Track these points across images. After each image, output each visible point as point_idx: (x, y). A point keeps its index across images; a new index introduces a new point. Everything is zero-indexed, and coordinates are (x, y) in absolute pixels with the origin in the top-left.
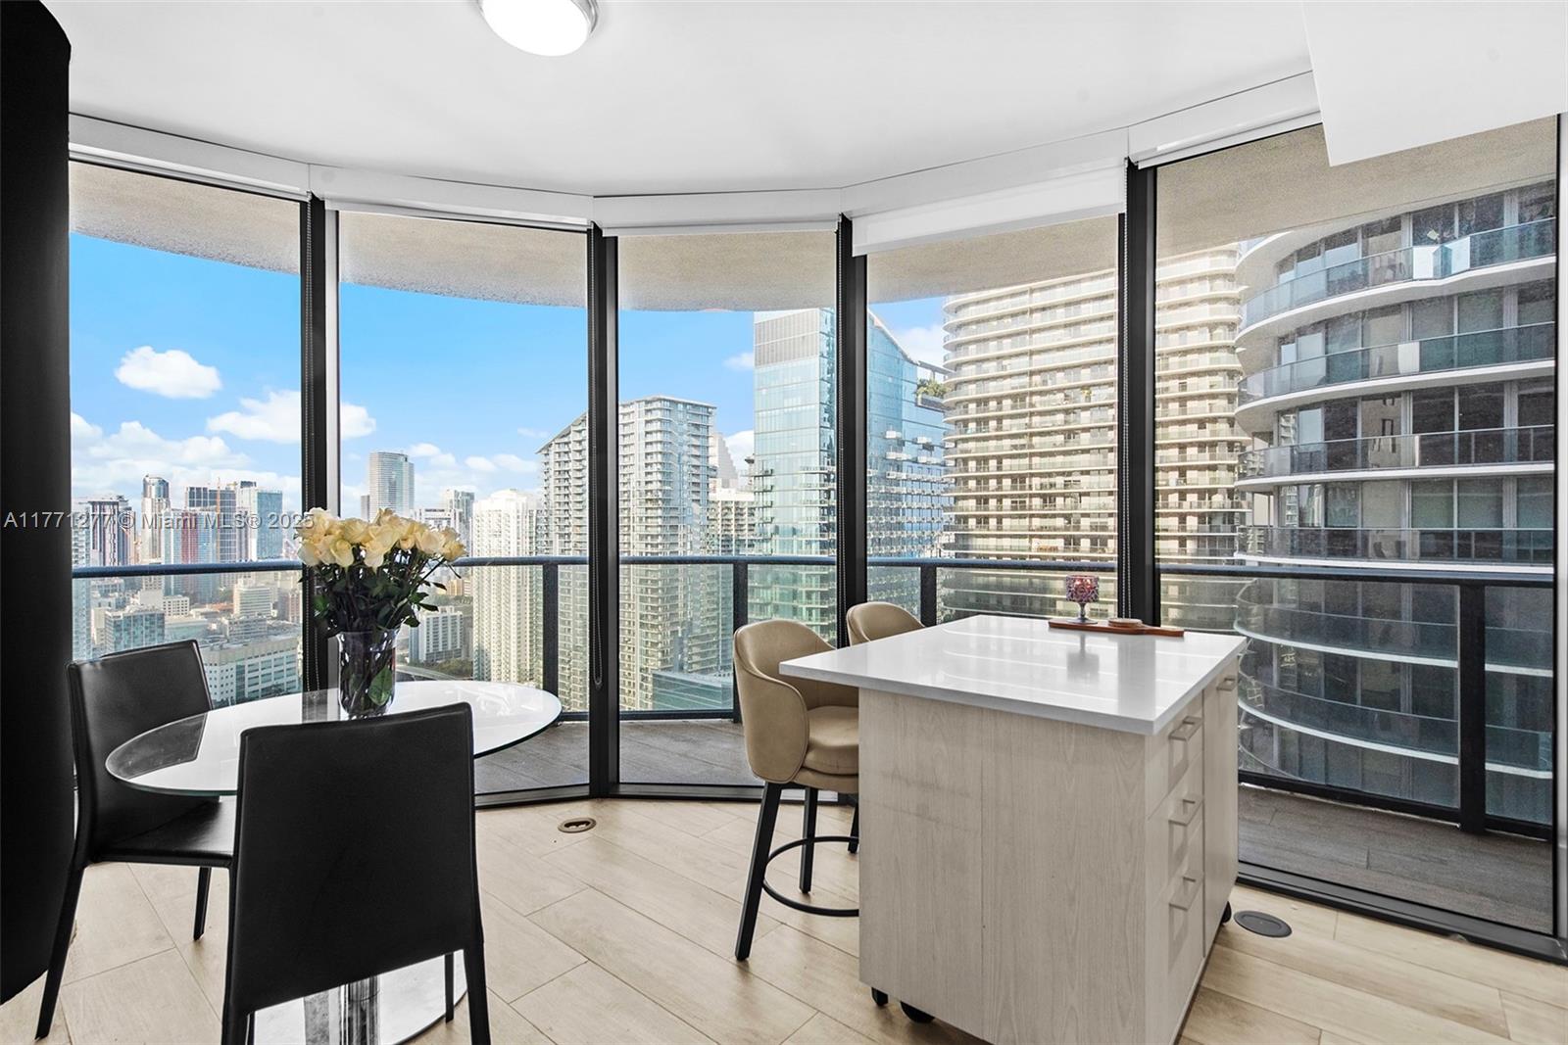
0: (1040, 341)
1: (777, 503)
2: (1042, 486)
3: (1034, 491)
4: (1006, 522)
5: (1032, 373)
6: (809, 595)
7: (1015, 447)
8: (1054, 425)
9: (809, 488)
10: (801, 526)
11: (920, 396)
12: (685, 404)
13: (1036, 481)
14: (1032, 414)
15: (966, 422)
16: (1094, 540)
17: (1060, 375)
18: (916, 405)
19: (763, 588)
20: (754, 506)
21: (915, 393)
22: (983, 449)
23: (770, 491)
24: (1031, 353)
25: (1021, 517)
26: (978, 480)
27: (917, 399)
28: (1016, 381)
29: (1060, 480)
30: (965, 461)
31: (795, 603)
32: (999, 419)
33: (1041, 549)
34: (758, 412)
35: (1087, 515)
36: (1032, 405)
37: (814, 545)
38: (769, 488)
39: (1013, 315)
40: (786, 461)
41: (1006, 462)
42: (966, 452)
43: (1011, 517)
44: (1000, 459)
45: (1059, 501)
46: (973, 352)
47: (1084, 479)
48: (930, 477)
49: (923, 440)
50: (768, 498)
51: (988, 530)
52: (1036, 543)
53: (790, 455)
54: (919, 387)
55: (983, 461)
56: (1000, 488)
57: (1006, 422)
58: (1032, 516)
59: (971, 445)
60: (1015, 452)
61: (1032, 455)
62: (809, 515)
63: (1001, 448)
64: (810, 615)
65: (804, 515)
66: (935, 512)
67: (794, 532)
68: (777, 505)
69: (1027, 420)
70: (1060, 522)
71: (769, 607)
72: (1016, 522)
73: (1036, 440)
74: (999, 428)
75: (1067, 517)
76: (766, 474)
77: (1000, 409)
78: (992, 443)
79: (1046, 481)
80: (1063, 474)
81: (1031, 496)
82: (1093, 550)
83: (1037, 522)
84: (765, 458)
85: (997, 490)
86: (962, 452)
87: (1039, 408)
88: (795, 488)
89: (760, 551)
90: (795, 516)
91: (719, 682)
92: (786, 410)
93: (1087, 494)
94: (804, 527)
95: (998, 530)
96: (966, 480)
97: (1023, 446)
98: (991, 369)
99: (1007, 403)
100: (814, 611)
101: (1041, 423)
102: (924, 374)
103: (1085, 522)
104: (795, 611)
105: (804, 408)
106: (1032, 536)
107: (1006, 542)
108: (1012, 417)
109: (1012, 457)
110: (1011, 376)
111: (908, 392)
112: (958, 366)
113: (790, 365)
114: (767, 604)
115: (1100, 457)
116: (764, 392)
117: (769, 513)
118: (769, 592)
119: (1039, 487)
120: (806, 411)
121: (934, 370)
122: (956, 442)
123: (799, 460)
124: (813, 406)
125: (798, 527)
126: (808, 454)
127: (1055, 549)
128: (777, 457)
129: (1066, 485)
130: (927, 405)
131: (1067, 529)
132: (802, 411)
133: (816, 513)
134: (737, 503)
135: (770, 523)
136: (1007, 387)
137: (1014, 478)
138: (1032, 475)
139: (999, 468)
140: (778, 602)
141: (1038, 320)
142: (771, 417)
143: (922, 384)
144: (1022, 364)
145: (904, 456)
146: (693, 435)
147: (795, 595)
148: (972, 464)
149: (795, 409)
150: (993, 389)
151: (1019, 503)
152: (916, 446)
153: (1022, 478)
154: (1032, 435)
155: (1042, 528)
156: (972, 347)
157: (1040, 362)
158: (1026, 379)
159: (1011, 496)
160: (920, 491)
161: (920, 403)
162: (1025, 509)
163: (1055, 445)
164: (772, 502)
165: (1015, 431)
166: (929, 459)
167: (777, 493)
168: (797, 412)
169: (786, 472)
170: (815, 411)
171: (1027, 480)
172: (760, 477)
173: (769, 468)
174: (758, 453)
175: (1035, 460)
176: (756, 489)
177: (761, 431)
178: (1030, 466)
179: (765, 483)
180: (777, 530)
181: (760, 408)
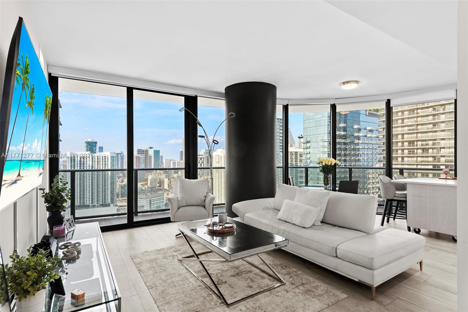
1: (311, 152)
2: (422, 145)
3: (418, 147)
4: (405, 159)
7: (410, 130)
8: (428, 121)
9: (323, 147)
11: (368, 112)
13: (419, 143)
14: (418, 117)
18: (366, 115)
20: (302, 153)
23: (309, 148)
25: (412, 157)
27: (366, 113)
29: (431, 143)
32: (403, 119)
35: (444, 156)
36: (417, 113)
38: (309, 147)
40: (315, 137)
41: (405, 136)
43: (408, 157)
44: (403, 135)
45: (430, 151)
47: (442, 142)
48: (372, 142)
49: (369, 128)
50: (308, 150)
51: (398, 162)
53: (316, 135)
56: (403, 146)
57: (405, 121)
58: (417, 157)
60: (410, 132)
61: (417, 133)
62: (323, 156)
63: (404, 130)
69: (415, 119)
70: (431, 159)
72: (410, 159)
73: (419, 127)
74: (403, 123)
75: (433, 157)
76: (308, 142)
77: (403, 115)
78: (400, 129)
79: (424, 143)
80: (432, 140)
81: (417, 149)
83: (420, 159)
84: (307, 136)
85: (402, 147)
87: (421, 114)
88: (318, 147)
90: (318, 157)
92: (315, 120)
93: (444, 148)
95: (402, 162)
97: (413, 130)
99: (406, 113)
101: (422, 120)
103: (443, 159)
105: (322, 118)
108: (409, 118)
109: (408, 134)
117: (308, 156)
119: (421, 145)
120: (322, 120)
122: (384, 129)
123: (320, 137)
124: (325, 118)
126: (323, 135)
128: (312, 136)
129: (433, 144)
130: (371, 115)
131: (433, 162)
132: (321, 120)
134: (295, 152)
135: (309, 159)
137: (410, 142)
138: (417, 141)
139: (403, 138)
142: (309, 122)
145: (361, 135)
149: (318, 119)
151: (411, 151)
152: (366, 131)
153: (413, 142)
154: (418, 125)
155: (422, 162)
159: (408, 149)
160: (368, 147)
161: (367, 115)
162: (414, 154)
163: (428, 129)
164: (310, 152)
165: (409, 124)
166: (372, 135)
167: (312, 149)
168: (319, 120)
169: (315, 141)
170: (326, 119)
171: (415, 143)
172: (305, 143)
173: (309, 140)
174: (304, 135)
175: (419, 135)
176: (304, 148)
177: (306, 127)
178: (417, 137)
179: (307, 145)
180: (311, 162)
181: (306, 120)
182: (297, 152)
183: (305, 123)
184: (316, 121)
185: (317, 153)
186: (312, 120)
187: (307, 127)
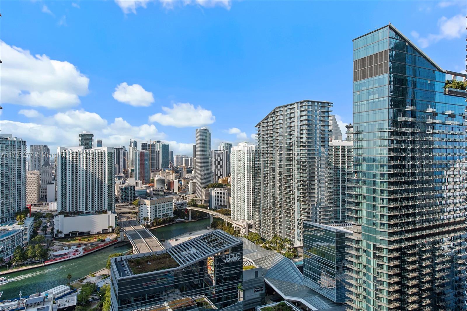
1: (365, 146)
6: (382, 192)
9: (382, 138)
10: (378, 157)
11: (447, 89)
12: (318, 102)
18: (445, 94)
19: (357, 187)
20: (351, 148)
21: (444, 88)
23: (362, 141)
27: (445, 91)
31: (374, 195)
37: (385, 167)
38: (361, 139)
40: (370, 126)
48: (453, 132)
49: (450, 112)
50: (360, 144)
53: (372, 123)
54: (446, 84)
62: (382, 152)
64: (383, 201)
65: (379, 152)
66: (456, 151)
67: (374, 160)
71: (361, 196)
76: (359, 132)
84: (358, 125)
88: (374, 139)
90: (375, 153)
91: (334, 229)
92: (370, 101)
94: (379, 158)
100: (385, 200)
102: (449, 77)
104: (374, 199)
105: (380, 99)
111: (439, 87)
113: (372, 79)
114: (359, 195)
116: (358, 93)
117: (360, 152)
120: (380, 101)
121: (456, 74)
123: (377, 125)
124: (385, 98)
125: (376, 158)
126: (382, 122)
128: (365, 124)
130: (451, 93)
132: (378, 101)
133: (386, 151)
134: (342, 146)
135: (362, 156)
143: (449, 82)
145: (437, 121)
146: (322, 116)
147: (374, 191)
149: (375, 100)
152: (445, 116)
160: (447, 139)
161: (447, 93)
164: (362, 146)
166: (453, 122)
167: (365, 142)
168: (376, 102)
169: (370, 131)
170: (386, 100)
172: (355, 134)
173: (361, 130)
174: (354, 123)
176: (354, 140)
177: (356, 112)
179: (358, 137)
180: (364, 160)
181: (356, 101)
182: (344, 147)
183: (355, 106)
184: (371, 103)
185: (372, 147)
186: (365, 102)
187: (358, 112)
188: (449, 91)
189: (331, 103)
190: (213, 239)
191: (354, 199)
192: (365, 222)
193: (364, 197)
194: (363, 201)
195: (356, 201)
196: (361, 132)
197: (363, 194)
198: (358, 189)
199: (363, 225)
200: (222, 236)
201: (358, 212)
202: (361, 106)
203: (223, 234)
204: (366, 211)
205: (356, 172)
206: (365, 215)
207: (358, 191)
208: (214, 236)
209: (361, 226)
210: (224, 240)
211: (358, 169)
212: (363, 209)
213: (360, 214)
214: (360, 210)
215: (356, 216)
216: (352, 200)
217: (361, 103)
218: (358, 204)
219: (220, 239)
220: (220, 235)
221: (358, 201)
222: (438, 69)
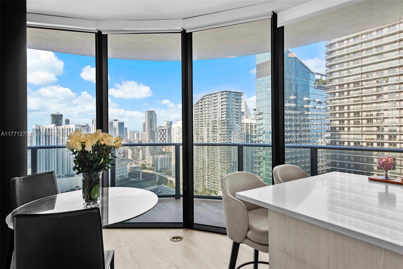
0: (365, 62)
1: (264, 123)
2: (367, 116)
3: (363, 118)
4: (351, 129)
5: (362, 74)
7: (355, 101)
8: (372, 93)
11: (316, 85)
12: (234, 92)
13: (364, 114)
14: (362, 89)
15: (334, 93)
16: (390, 136)
17: (375, 73)
18: (315, 88)
19: (260, 152)
20: (256, 124)
21: (314, 84)
22: (342, 103)
24: (362, 66)
25: (357, 127)
26: (340, 114)
27: (315, 86)
28: (355, 77)
29: (375, 113)
30: (335, 107)
32: (349, 91)
33: (367, 139)
34: (258, 93)
35: (387, 126)
36: (362, 86)
38: (261, 118)
39: (354, 53)
41: (351, 107)
42: (335, 104)
43: (354, 127)
44: (349, 106)
45: (375, 121)
46: (337, 68)
47: (385, 112)
48: (320, 113)
49: (318, 100)
50: (261, 122)
51: (344, 132)
52: (364, 137)
53: (268, 107)
54: (316, 81)
55: (342, 107)
56: (349, 117)
57: (351, 92)
58: (362, 127)
59: (337, 101)
60: (355, 103)
61: (362, 104)
63: (349, 102)
66: (323, 126)
67: (270, 133)
68: (264, 124)
69: (360, 91)
70: (375, 129)
71: (262, 158)
72: (356, 129)
73: (364, 98)
74: (348, 95)
75: (378, 127)
76: (260, 114)
77: (349, 88)
78: (346, 100)
79: (369, 113)
80: (376, 111)
81: (362, 119)
82: (389, 140)
83: (364, 129)
84: (260, 108)
86: (333, 104)
87: (365, 87)
89: (258, 139)
90: (270, 127)
92: (267, 92)
93: (387, 118)
95: (348, 132)
96: (335, 114)
97: (359, 101)
98: (345, 73)
99: (352, 85)
101: (366, 92)
102: (318, 77)
103: (386, 129)
106: (362, 134)
107: (352, 136)
108: (353, 90)
110: (353, 75)
111: (312, 84)
112: (331, 73)
114: (261, 157)
115: (392, 104)
116: (259, 87)
117: (261, 127)
118: (261, 153)
119: (366, 116)
121: (322, 75)
122: (331, 100)
127: (373, 139)
128: (264, 108)
129: (378, 115)
130: (319, 88)
131: (377, 131)
135: (262, 130)
136: (351, 79)
137: (355, 113)
138: (362, 112)
139: (349, 109)
140: (264, 156)
141: (364, 54)
142: (263, 95)
143: (317, 80)
144: (358, 70)
145: (310, 106)
146: (236, 102)
148: (337, 108)
150: (346, 80)
151: (357, 123)
152: (315, 102)
153: (358, 113)
154: (362, 96)
155: (367, 131)
156: (337, 66)
157: (365, 69)
158: (360, 76)
159: (353, 120)
160: (317, 118)
161: (316, 87)
162: (360, 124)
163: (372, 100)
164: (262, 123)
165: (355, 95)
166: (320, 107)
167: (264, 120)
169: (267, 113)
171: (360, 113)
172: (258, 115)
173: (261, 112)
174: (257, 107)
175: (364, 106)
176: (257, 119)
177: (258, 100)
178: (362, 109)
179: (260, 117)
180: (264, 132)
181: (258, 92)
182: (252, 123)
183: (258, 95)
184: (268, 93)
185: (269, 124)
186: (264, 93)
187: (260, 100)
188: (318, 86)
189: (243, 93)
190: (159, 192)
191: (257, 160)
192: (265, 175)
193: (264, 158)
194: (263, 161)
195: (259, 161)
196: (261, 113)
197: (263, 156)
198: (260, 153)
199: (263, 177)
200: (166, 189)
201: (260, 168)
202: (261, 96)
203: (166, 188)
204: (265, 168)
205: (258, 141)
206: (265, 170)
207: (260, 154)
208: (160, 189)
209: (262, 178)
210: (167, 192)
211: (260, 139)
212: (263, 166)
213: (261, 169)
214: (261, 167)
215: (259, 172)
216: (256, 161)
217: (261, 93)
218: (260, 163)
219: (164, 192)
220: (164, 189)
221: (260, 161)
222: (311, 71)
